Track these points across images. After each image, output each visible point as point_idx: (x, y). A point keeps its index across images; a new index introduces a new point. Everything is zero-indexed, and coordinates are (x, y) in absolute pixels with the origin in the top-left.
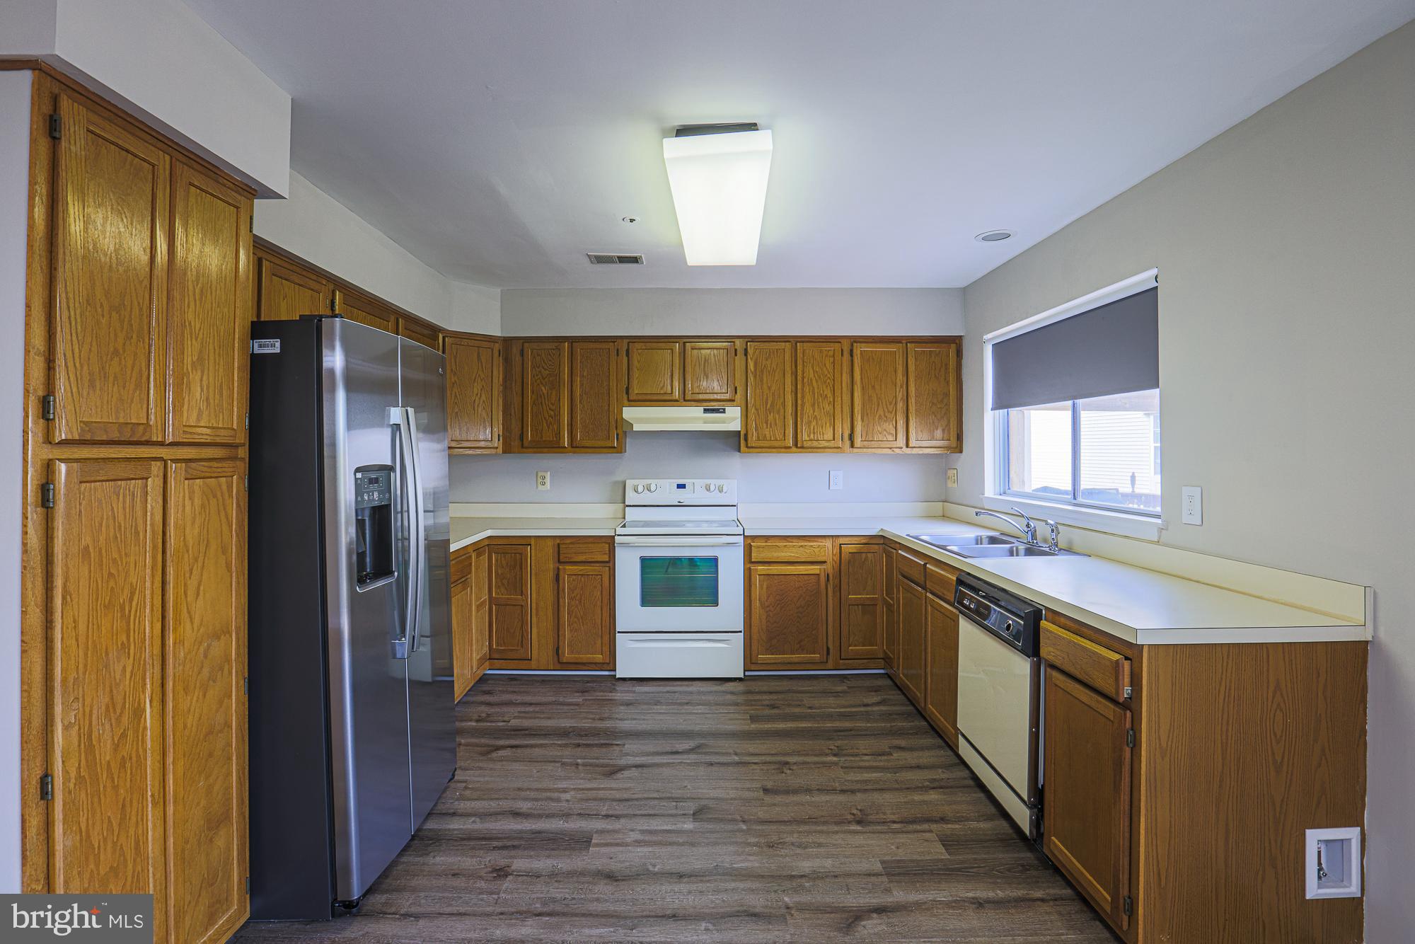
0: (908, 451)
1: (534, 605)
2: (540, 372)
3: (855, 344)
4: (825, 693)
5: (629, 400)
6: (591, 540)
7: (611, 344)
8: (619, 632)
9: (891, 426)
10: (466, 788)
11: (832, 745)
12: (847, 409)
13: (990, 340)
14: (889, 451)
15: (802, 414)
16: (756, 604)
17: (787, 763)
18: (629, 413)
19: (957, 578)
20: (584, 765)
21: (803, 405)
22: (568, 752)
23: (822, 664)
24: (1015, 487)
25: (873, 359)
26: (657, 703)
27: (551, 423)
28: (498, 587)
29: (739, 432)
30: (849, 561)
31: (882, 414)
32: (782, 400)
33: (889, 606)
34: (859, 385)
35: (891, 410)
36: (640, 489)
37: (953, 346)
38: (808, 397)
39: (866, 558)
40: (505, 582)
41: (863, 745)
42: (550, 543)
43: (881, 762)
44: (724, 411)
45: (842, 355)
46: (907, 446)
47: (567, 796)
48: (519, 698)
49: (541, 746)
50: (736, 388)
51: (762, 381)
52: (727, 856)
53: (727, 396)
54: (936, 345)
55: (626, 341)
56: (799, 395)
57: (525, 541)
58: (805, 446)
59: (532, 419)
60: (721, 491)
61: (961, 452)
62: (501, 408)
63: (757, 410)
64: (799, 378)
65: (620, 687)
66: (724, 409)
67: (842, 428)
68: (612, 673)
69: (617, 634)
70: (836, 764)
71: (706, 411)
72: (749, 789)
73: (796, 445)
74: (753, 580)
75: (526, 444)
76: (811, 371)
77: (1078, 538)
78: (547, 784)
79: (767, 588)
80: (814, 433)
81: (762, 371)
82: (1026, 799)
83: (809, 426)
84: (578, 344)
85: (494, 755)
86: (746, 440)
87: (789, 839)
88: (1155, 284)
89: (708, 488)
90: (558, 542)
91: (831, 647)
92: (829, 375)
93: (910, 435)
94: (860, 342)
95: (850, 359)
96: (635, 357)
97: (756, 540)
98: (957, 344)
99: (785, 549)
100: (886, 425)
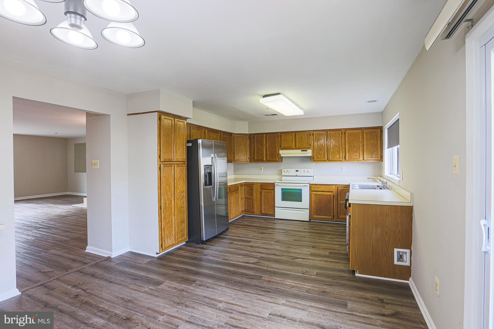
0: (364, 161)
1: (255, 199)
2: (258, 142)
3: (346, 131)
5: (281, 149)
6: (269, 184)
7: (276, 134)
8: (276, 207)
9: (358, 154)
12: (343, 149)
13: (387, 127)
14: (357, 161)
15: (330, 151)
16: (313, 202)
17: (305, 237)
18: (281, 152)
20: (257, 232)
22: (255, 229)
25: (352, 135)
27: (262, 155)
28: (247, 195)
29: (311, 156)
30: (341, 192)
31: (355, 151)
34: (347, 142)
35: (358, 149)
36: (286, 171)
39: (345, 191)
40: (248, 193)
42: (259, 184)
43: (331, 239)
44: (307, 151)
45: (342, 134)
46: (363, 160)
48: (250, 220)
50: (310, 144)
53: (308, 147)
54: (373, 129)
55: (280, 133)
56: (329, 146)
57: (253, 184)
58: (331, 160)
59: (256, 154)
60: (308, 172)
61: (382, 161)
62: (249, 151)
63: (316, 150)
65: (276, 220)
67: (342, 155)
70: (317, 238)
71: (302, 151)
72: (291, 239)
73: (328, 160)
74: (312, 196)
75: (255, 160)
77: (392, 185)
78: (248, 233)
79: (316, 198)
80: (333, 156)
85: (239, 228)
86: (313, 158)
88: (399, 118)
89: (304, 171)
90: (261, 184)
91: (335, 215)
92: (338, 140)
93: (364, 156)
94: (348, 130)
95: (345, 135)
96: (282, 137)
97: (313, 185)
98: (381, 129)
99: (321, 188)
100: (356, 154)
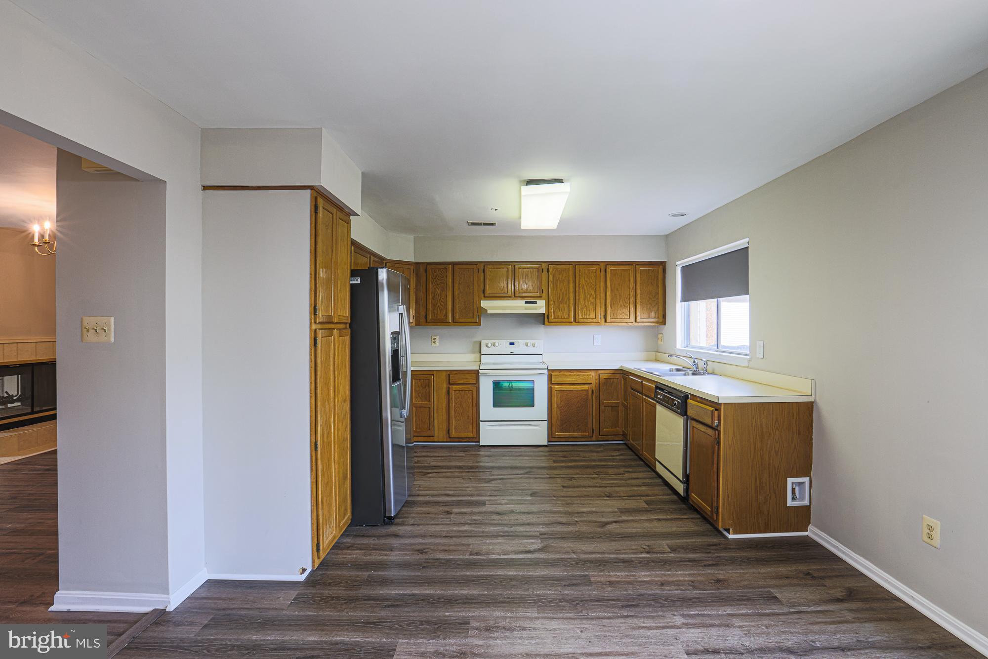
0: (636, 324)
1: (435, 407)
2: (436, 281)
3: (607, 266)
4: (592, 451)
5: (484, 297)
6: (466, 372)
7: (475, 266)
8: (481, 421)
9: (627, 311)
10: (420, 487)
11: (595, 471)
12: (603, 301)
13: (679, 265)
14: (626, 324)
15: (579, 304)
16: (555, 406)
17: (573, 478)
18: (484, 304)
19: (656, 386)
20: (474, 479)
21: (579, 299)
22: (464, 474)
23: (589, 438)
24: (693, 343)
25: (617, 274)
26: (504, 456)
27: (442, 309)
28: (416, 397)
29: (544, 314)
30: (604, 383)
31: (622, 304)
32: (568, 296)
33: (625, 407)
34: (609, 288)
35: (626, 302)
36: (489, 345)
37: (661, 266)
38: (582, 296)
39: (613, 382)
40: (420, 395)
41: (610, 471)
42: (444, 374)
43: (620, 477)
45: (600, 272)
46: (636, 321)
47: (470, 489)
48: (432, 454)
49: (450, 472)
50: (543, 290)
51: (557, 286)
52: (548, 507)
53: (538, 294)
54: (652, 266)
55: (483, 264)
56: (577, 294)
57: (431, 373)
58: (580, 321)
59: (432, 307)
60: (534, 346)
61: (665, 324)
62: (414, 301)
63: (554, 302)
64: (577, 285)
65: (482, 449)
66: (536, 302)
67: (600, 312)
68: (478, 444)
69: (480, 422)
70: (597, 478)
71: (526, 302)
72: (555, 486)
73: (575, 321)
74: (553, 393)
75: (428, 321)
76: (584, 281)
77: (717, 368)
78: (458, 485)
79: (560, 397)
80: (585, 315)
81: (557, 281)
82: (681, 479)
83: (582, 311)
84: (457, 266)
85: (428, 475)
87: (576, 502)
88: (747, 246)
89: (527, 345)
90: (449, 373)
91: (594, 428)
92: (593, 283)
93: (637, 315)
94: (610, 265)
95: (605, 274)
96: (488, 273)
97: (554, 372)
98: (662, 265)
99: (570, 377)
100: (624, 310)
